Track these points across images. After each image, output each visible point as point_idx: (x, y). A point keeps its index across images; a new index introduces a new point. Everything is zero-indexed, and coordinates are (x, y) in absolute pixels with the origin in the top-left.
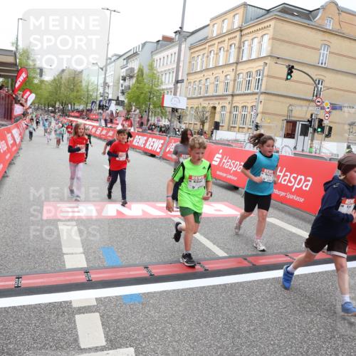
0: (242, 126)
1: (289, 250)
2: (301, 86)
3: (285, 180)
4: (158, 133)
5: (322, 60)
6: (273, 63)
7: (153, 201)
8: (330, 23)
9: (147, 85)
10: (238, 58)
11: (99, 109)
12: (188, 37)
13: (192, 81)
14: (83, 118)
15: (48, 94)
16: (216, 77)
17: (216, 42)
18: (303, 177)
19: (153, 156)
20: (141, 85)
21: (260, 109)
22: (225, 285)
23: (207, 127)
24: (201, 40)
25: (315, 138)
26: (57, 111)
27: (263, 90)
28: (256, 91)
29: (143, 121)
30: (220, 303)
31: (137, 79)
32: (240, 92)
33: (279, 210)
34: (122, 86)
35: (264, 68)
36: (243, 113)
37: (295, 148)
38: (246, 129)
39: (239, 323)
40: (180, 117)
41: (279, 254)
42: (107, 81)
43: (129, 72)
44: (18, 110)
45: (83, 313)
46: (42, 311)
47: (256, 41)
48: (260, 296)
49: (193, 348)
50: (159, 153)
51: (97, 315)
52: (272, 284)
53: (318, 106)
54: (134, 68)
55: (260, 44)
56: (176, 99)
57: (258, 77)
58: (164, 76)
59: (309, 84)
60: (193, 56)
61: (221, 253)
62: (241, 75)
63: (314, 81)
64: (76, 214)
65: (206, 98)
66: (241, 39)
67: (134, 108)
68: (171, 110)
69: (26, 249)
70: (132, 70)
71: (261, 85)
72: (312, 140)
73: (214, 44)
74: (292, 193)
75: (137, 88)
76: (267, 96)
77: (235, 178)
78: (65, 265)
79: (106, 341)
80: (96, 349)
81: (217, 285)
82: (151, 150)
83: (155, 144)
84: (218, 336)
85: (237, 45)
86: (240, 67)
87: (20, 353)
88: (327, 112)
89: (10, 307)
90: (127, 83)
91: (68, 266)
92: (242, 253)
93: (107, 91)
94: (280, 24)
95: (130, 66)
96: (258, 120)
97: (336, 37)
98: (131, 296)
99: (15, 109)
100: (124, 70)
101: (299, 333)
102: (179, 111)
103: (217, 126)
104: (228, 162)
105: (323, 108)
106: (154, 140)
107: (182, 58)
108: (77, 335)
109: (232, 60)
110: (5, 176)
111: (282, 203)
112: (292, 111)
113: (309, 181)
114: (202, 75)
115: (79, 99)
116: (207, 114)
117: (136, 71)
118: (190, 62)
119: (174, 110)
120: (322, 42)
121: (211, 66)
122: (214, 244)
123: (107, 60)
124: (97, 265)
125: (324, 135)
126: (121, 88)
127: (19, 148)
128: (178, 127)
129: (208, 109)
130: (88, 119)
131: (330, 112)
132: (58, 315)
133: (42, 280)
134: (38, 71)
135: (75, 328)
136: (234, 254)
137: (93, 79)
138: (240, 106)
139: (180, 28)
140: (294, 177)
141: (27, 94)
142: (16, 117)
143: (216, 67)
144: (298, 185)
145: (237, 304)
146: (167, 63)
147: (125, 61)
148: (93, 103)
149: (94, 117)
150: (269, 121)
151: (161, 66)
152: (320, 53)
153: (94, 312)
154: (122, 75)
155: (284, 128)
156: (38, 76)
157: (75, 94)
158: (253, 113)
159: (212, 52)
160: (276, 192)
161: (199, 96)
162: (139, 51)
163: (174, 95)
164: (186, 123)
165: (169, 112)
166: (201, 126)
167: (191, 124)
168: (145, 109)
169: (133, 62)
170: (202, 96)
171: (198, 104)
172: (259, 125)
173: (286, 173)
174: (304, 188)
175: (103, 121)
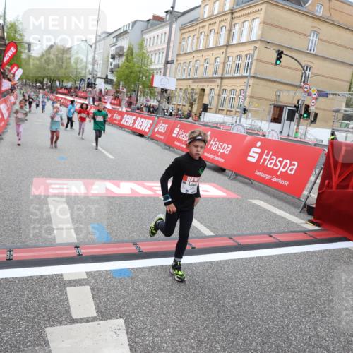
0: (230, 109)
1: (273, 231)
2: (288, 72)
3: (271, 164)
5: (311, 47)
6: (263, 47)
7: (142, 180)
8: (321, 9)
9: (136, 64)
10: (228, 41)
11: (88, 87)
12: (179, 17)
13: (182, 62)
14: (72, 96)
15: (36, 70)
16: (206, 60)
17: (207, 23)
18: (288, 161)
19: (141, 135)
20: (131, 64)
21: (248, 93)
22: (211, 262)
23: (195, 109)
24: (192, 21)
25: (301, 124)
26: (45, 87)
27: (252, 74)
28: (245, 74)
29: (132, 101)
30: (206, 279)
31: (127, 58)
32: (229, 75)
34: (111, 64)
35: (254, 53)
36: (232, 96)
37: (281, 132)
38: (234, 112)
39: (224, 298)
40: (168, 97)
41: (265, 233)
42: (96, 59)
43: (118, 51)
45: (75, 286)
46: (34, 283)
47: (247, 24)
48: (244, 274)
49: (180, 320)
50: (147, 133)
51: (88, 288)
52: (256, 263)
53: (305, 92)
54: (124, 47)
55: (250, 28)
56: (166, 79)
57: (247, 61)
58: (154, 55)
59: (297, 70)
60: (183, 36)
61: (208, 232)
62: (231, 58)
63: (303, 67)
64: (65, 191)
65: (195, 80)
66: (232, 21)
68: (160, 90)
69: (16, 223)
70: (122, 48)
71: (250, 69)
73: (205, 26)
74: (278, 177)
75: (127, 66)
76: (255, 80)
77: (223, 160)
78: (55, 240)
79: (97, 312)
80: (88, 320)
81: (204, 263)
82: (139, 130)
83: (144, 124)
84: (204, 309)
85: (227, 28)
86: (230, 50)
87: (14, 322)
88: (313, 99)
90: (116, 62)
91: (59, 241)
92: (227, 233)
93: (96, 69)
94: (271, 8)
95: (120, 44)
96: (246, 104)
97: (326, 24)
98: (120, 271)
99: (3, 84)
100: (114, 48)
101: (280, 308)
102: (168, 92)
103: (205, 108)
104: (216, 144)
105: (310, 95)
106: (143, 119)
107: (172, 39)
108: (69, 306)
109: (222, 43)
111: (267, 186)
112: (279, 96)
113: (294, 165)
114: (192, 56)
115: (67, 76)
116: (196, 96)
117: (125, 50)
118: (180, 43)
119: (164, 91)
120: (312, 29)
121: (201, 48)
122: (201, 223)
123: (96, 37)
124: (86, 240)
125: (309, 121)
126: (110, 67)
127: (7, 124)
128: (167, 108)
129: (197, 91)
130: (76, 96)
131: (316, 99)
132: (49, 287)
133: (33, 254)
134: (26, 46)
135: (67, 299)
136: (220, 233)
137: (82, 56)
138: (229, 89)
139: (172, 8)
140: (280, 161)
141: (14, 69)
142: (4, 92)
143: (206, 49)
144: (284, 168)
145: (223, 281)
146: (157, 43)
147: (115, 39)
148: (81, 80)
149: (82, 94)
150: (256, 105)
151: (151, 45)
152: (310, 40)
153: (84, 285)
154: (111, 53)
155: (271, 113)
156: (26, 51)
157: (63, 71)
158: (241, 97)
159: (203, 34)
160: (262, 174)
161: (188, 77)
162: (129, 29)
163: (163, 76)
164: (175, 105)
165: (158, 92)
166: (190, 107)
167: (180, 105)
168: (134, 89)
169: (123, 40)
170: (192, 77)
171: (187, 86)
172: (247, 108)
173: (273, 157)
174: (289, 172)
175: (91, 99)
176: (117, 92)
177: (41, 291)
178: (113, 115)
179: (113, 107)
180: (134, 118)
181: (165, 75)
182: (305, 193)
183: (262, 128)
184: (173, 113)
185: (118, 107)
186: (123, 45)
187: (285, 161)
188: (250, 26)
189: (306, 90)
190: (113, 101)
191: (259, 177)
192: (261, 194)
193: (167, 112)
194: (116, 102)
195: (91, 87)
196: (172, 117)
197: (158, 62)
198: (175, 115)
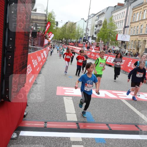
4: (113, 54)
7: (111, 90)
9: (108, 29)
11: (83, 41)
12: (132, 3)
13: (133, 27)
14: (75, 46)
15: (59, 34)
19: (110, 66)
20: (105, 29)
23: (140, 51)
26: (63, 42)
31: (103, 26)
40: (125, 46)
42: (88, 27)
43: (99, 23)
44: (46, 42)
45: (76, 145)
46: (56, 141)
50: (113, 65)
51: (83, 146)
54: (102, 21)
56: (124, 36)
58: (117, 25)
60: (134, 13)
64: (72, 94)
65: (140, 35)
67: (101, 41)
68: (121, 42)
70: (101, 21)
75: (103, 31)
78: (67, 119)
82: (110, 63)
89: (42, 137)
90: (98, 28)
91: (68, 119)
93: (87, 32)
95: (100, 19)
98: (100, 139)
99: (45, 41)
100: (97, 22)
102: (125, 43)
106: (111, 57)
107: (128, 15)
110: (40, 73)
114: (139, 23)
115: (74, 36)
116: (141, 44)
117: (103, 22)
118: (132, 17)
119: (123, 42)
121: (144, 18)
123: (88, 17)
126: (94, 31)
127: (46, 60)
128: (124, 51)
129: (142, 41)
130: (78, 46)
132: (63, 144)
133: (56, 125)
134: (56, 23)
137: (81, 27)
141: (50, 34)
142: (45, 45)
146: (119, 18)
147: (98, 17)
148: (80, 39)
149: (81, 45)
151: (116, 19)
153: (81, 145)
154: (95, 24)
156: (56, 26)
157: (72, 34)
159: (146, 10)
161: (137, 34)
162: (105, 12)
163: (123, 34)
164: (129, 49)
165: (120, 43)
166: (137, 50)
167: (132, 49)
168: (107, 41)
169: (102, 17)
170: (139, 34)
171: (136, 39)
175: (85, 48)
176: (98, 44)
177: (59, 145)
179: (96, 51)
180: (107, 57)
181: (124, 34)
185: (98, 51)
186: (101, 20)
190: (96, 48)
193: (124, 53)
195: (85, 41)
197: (120, 27)
198: (129, 55)
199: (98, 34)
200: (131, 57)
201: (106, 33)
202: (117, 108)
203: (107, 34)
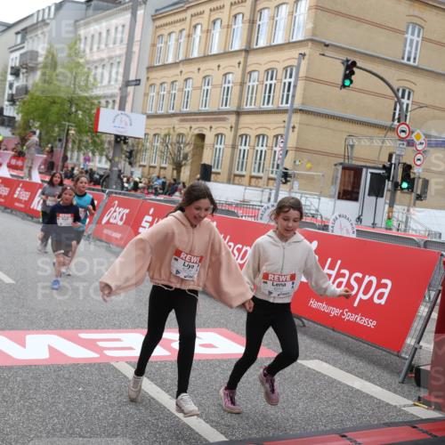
0: (253, 174)
1: (349, 424)
2: (368, 99)
3: (339, 285)
5: (410, 53)
7: (73, 328)
10: (249, 42)
13: (158, 83)
16: (205, 77)
17: (206, 8)
18: (374, 279)
21: (292, 140)
23: (186, 174)
25: (397, 201)
27: (297, 105)
28: (284, 106)
29: (54, 160)
31: (44, 74)
32: (253, 107)
33: (330, 344)
34: (11, 86)
35: (299, 64)
36: (259, 148)
37: (359, 219)
38: (265, 179)
40: (131, 152)
41: (332, 431)
43: (26, 60)
47: (284, 10)
53: (402, 139)
54: (37, 52)
56: (124, 117)
57: (288, 80)
58: (99, 72)
59: (384, 96)
60: (158, 34)
62: (255, 75)
63: (395, 92)
65: (185, 116)
66: (255, 5)
68: (113, 138)
70: (34, 54)
71: (293, 96)
72: (391, 206)
73: (202, 13)
74: (354, 311)
76: (305, 117)
85: (247, 16)
86: (252, 59)
88: (419, 152)
90: (21, 81)
95: (28, 47)
96: (288, 163)
97: (435, 11)
100: (17, 54)
102: (130, 141)
103: (206, 173)
105: (411, 144)
107: (137, 37)
109: (237, 45)
111: (333, 330)
112: (352, 146)
113: (385, 286)
114: (178, 71)
116: (188, 149)
117: (41, 59)
118: (154, 45)
119: (120, 140)
120: (409, 19)
121: (195, 55)
125: (413, 195)
126: (8, 91)
129: (190, 138)
131: (424, 152)
136: (238, 436)
138: (253, 134)
140: (357, 279)
143: (205, 58)
144: (365, 292)
146: (106, 45)
147: (19, 36)
150: (309, 165)
151: (95, 49)
152: (406, 39)
154: (11, 64)
155: (339, 181)
158: (277, 149)
159: (199, 27)
160: (323, 307)
161: (171, 111)
162: (48, 18)
163: (120, 109)
164: (144, 166)
165: (109, 142)
166: (175, 172)
167: (154, 167)
168: (59, 135)
169: (36, 38)
170: (178, 112)
171: (169, 128)
172: (290, 172)
173: (343, 271)
174: (376, 300)
178: (12, 192)
179: (15, 173)
182: (410, 341)
183: (322, 211)
184: (140, 185)
186: (35, 49)
187: (367, 279)
188: (291, 14)
189: (403, 135)
190: (13, 162)
191: (317, 311)
192: (323, 348)
194: (20, 163)
196: (138, 193)
197: (110, 81)
198: (144, 188)
199: (24, 103)
200: (153, 197)
201: (54, 102)
202: (96, 397)
203: (62, 104)
